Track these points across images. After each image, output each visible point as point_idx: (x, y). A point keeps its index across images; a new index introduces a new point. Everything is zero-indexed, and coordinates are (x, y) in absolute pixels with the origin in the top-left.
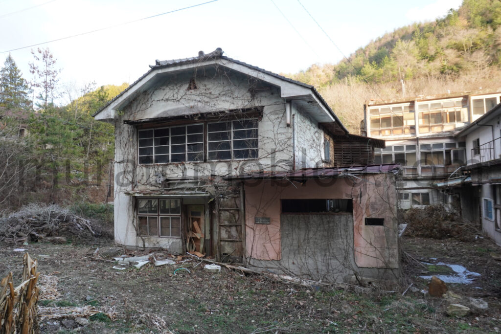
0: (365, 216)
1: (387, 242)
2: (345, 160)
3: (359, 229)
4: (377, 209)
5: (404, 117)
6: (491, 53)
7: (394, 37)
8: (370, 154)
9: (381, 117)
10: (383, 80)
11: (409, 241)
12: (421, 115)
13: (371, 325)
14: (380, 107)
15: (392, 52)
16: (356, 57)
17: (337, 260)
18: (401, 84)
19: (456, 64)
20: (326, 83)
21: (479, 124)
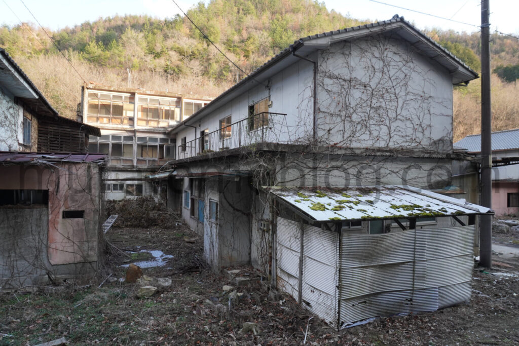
0: (63, 209)
1: (87, 235)
2: (52, 145)
3: (55, 222)
4: (77, 201)
5: (124, 107)
6: (204, 65)
7: (124, 22)
8: (82, 141)
9: (100, 103)
10: (109, 64)
11: (118, 232)
12: (140, 108)
13: (56, 325)
14: (99, 93)
15: (121, 38)
16: (82, 31)
17: (25, 260)
18: (127, 73)
19: (178, 67)
20: (41, 51)
21: (186, 124)
